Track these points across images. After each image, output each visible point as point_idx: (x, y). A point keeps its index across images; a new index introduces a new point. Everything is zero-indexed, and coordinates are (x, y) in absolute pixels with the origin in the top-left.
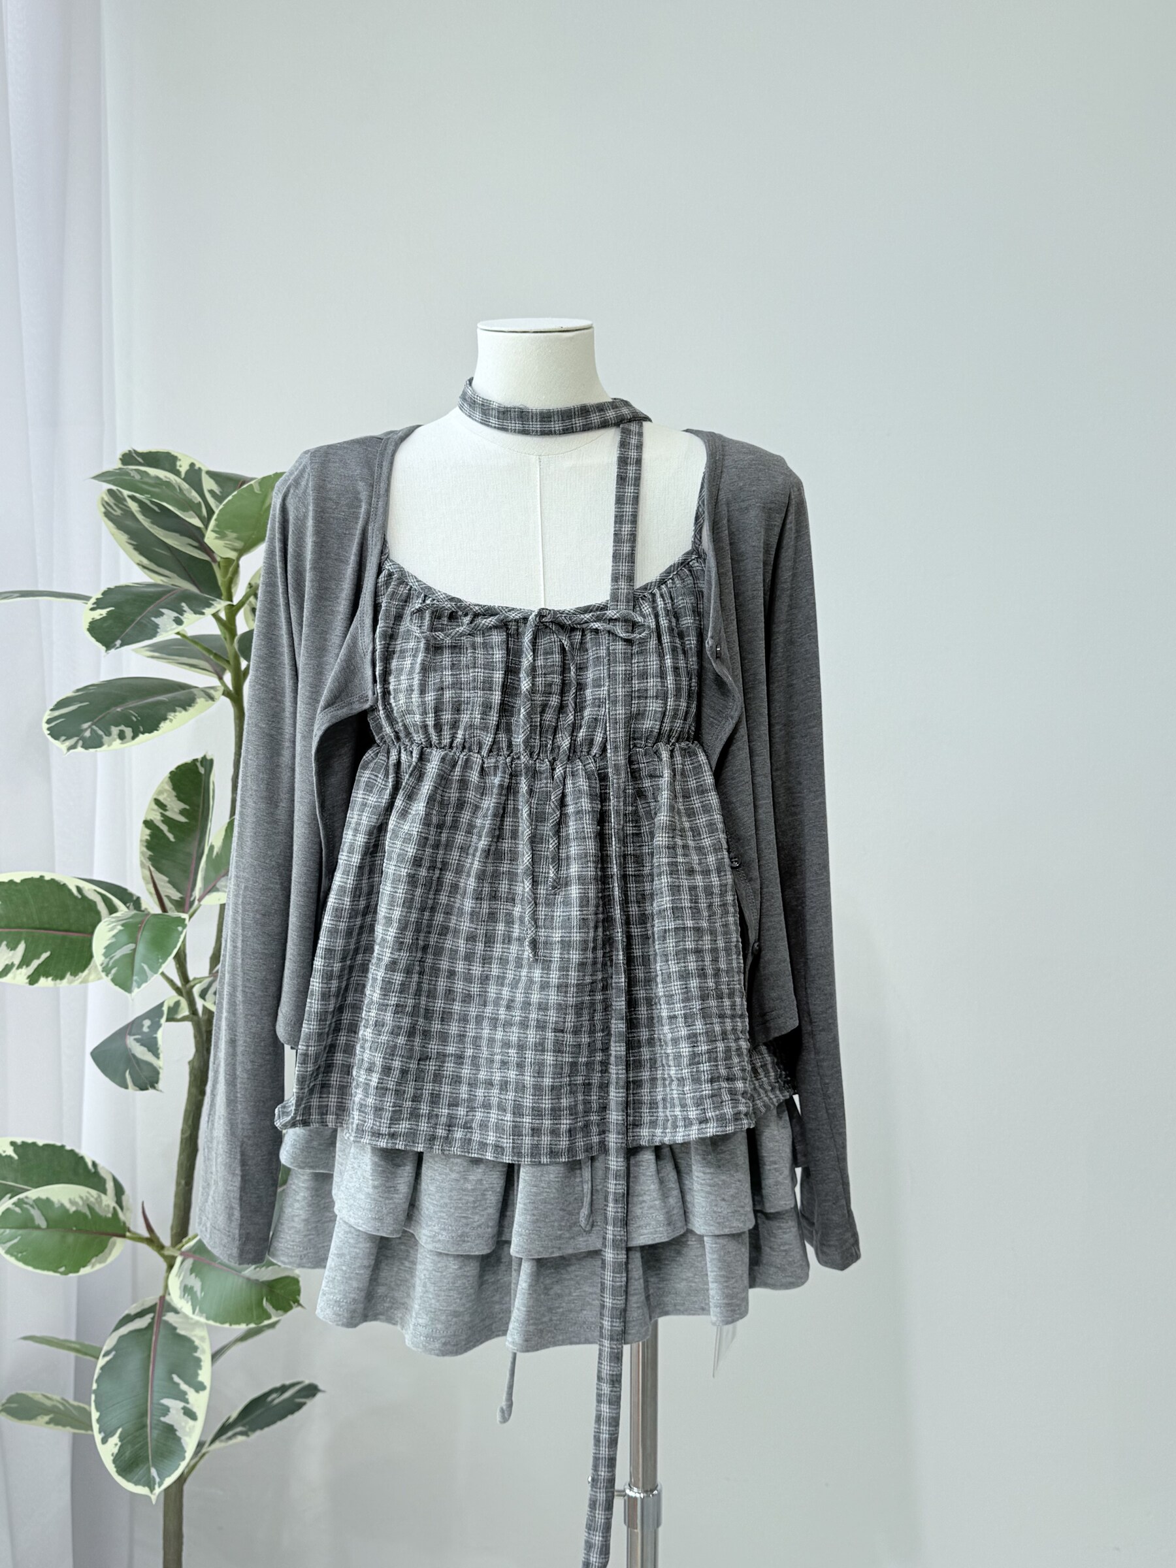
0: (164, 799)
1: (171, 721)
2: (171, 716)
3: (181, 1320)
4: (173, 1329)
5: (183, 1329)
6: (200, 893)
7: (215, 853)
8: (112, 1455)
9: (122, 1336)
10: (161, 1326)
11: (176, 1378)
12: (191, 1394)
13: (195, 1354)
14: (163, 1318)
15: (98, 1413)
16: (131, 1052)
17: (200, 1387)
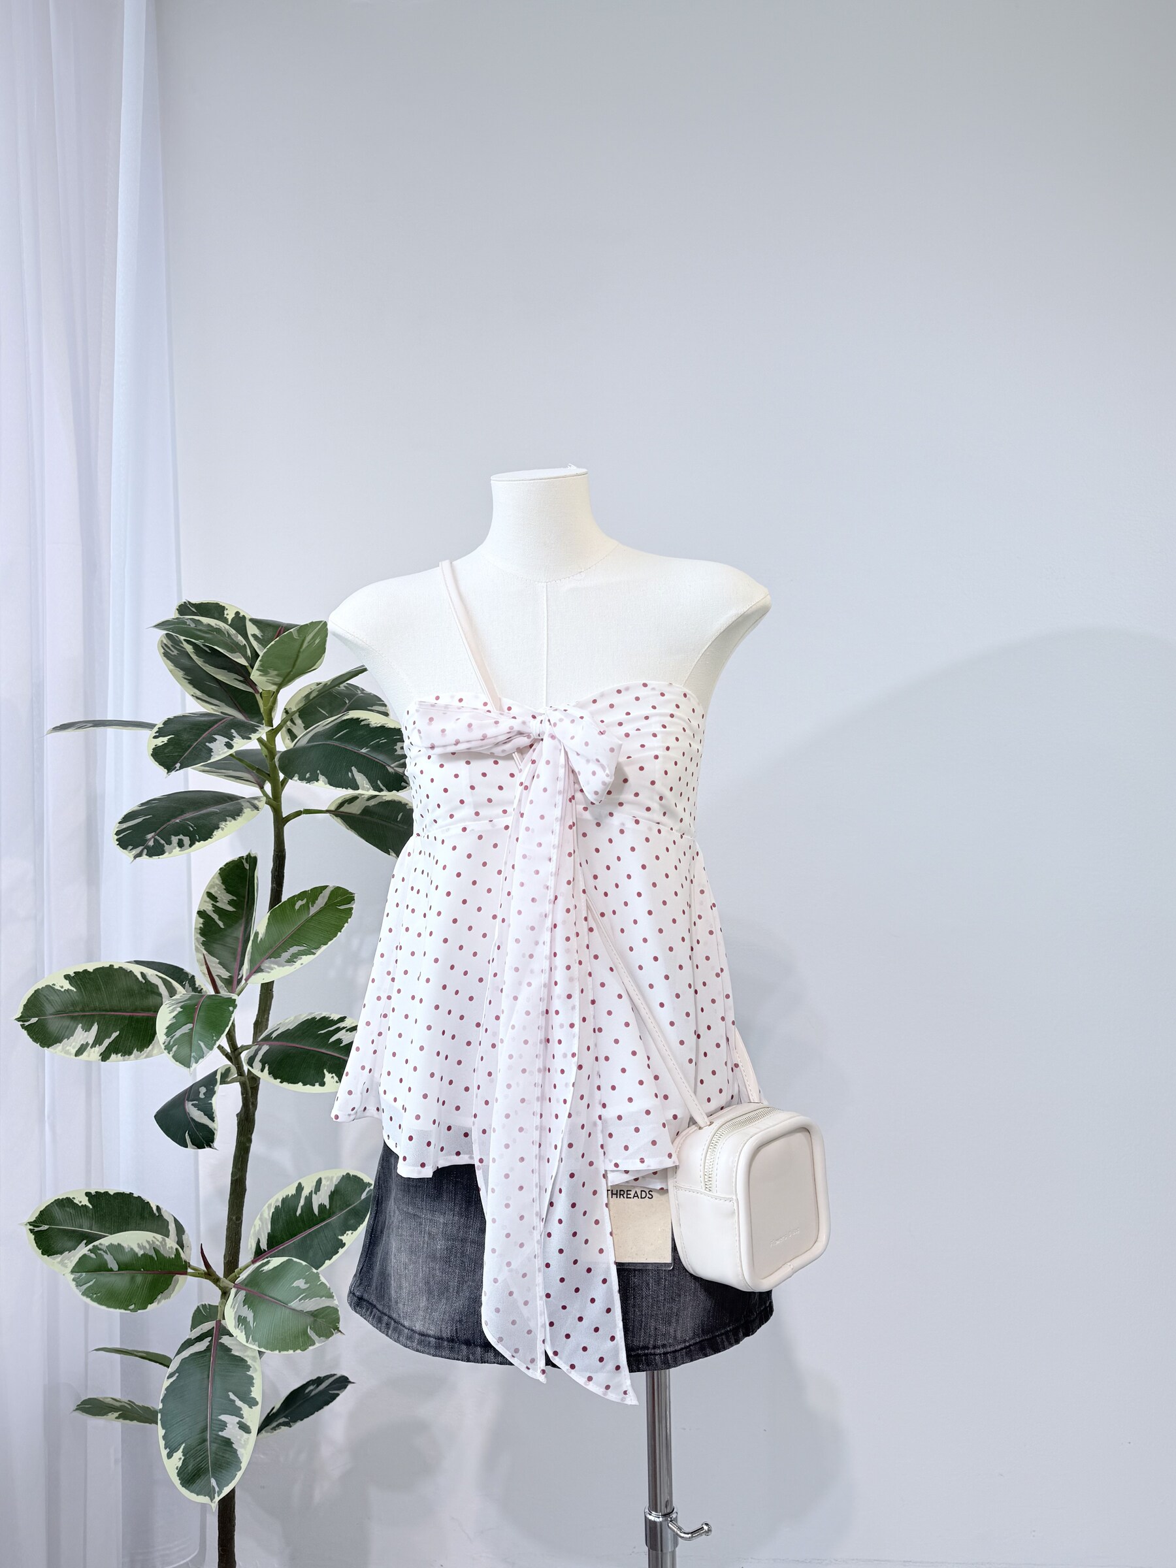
0: (216, 892)
1: (223, 829)
2: (222, 825)
3: (234, 1342)
4: (228, 1350)
5: (236, 1350)
6: (246, 973)
7: (259, 938)
8: (177, 1468)
9: (184, 1359)
10: (218, 1349)
11: (232, 1395)
12: (245, 1409)
13: (248, 1374)
14: (219, 1341)
15: (164, 1431)
16: (189, 1116)
17: (252, 1403)
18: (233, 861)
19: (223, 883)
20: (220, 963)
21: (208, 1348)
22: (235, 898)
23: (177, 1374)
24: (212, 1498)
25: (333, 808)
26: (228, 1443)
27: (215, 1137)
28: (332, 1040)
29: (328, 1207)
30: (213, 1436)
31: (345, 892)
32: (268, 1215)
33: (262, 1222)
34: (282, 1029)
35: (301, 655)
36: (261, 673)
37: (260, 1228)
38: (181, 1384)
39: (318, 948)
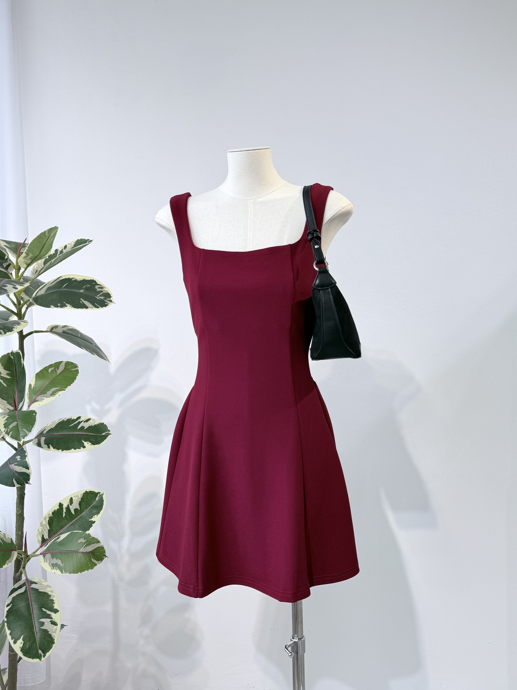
3: (39, 586)
4: (37, 590)
5: (41, 589)
6: (28, 404)
7: (32, 387)
8: (20, 648)
9: (14, 597)
10: (31, 590)
11: (44, 610)
12: (53, 615)
13: (50, 598)
14: (31, 587)
15: (10, 631)
16: (14, 470)
17: (56, 611)
18: (5, 355)
19: (2, 365)
20: (7, 403)
21: (26, 591)
22: (10, 372)
23: (11, 604)
24: (40, 659)
25: (49, 330)
26: (46, 631)
27: (30, 477)
28: (79, 427)
29: (79, 509)
30: (37, 630)
31: (72, 363)
32: (45, 523)
33: (43, 527)
34: (48, 429)
35: (45, 245)
36: (26, 255)
37: (42, 530)
38: (15, 609)
39: (67, 387)
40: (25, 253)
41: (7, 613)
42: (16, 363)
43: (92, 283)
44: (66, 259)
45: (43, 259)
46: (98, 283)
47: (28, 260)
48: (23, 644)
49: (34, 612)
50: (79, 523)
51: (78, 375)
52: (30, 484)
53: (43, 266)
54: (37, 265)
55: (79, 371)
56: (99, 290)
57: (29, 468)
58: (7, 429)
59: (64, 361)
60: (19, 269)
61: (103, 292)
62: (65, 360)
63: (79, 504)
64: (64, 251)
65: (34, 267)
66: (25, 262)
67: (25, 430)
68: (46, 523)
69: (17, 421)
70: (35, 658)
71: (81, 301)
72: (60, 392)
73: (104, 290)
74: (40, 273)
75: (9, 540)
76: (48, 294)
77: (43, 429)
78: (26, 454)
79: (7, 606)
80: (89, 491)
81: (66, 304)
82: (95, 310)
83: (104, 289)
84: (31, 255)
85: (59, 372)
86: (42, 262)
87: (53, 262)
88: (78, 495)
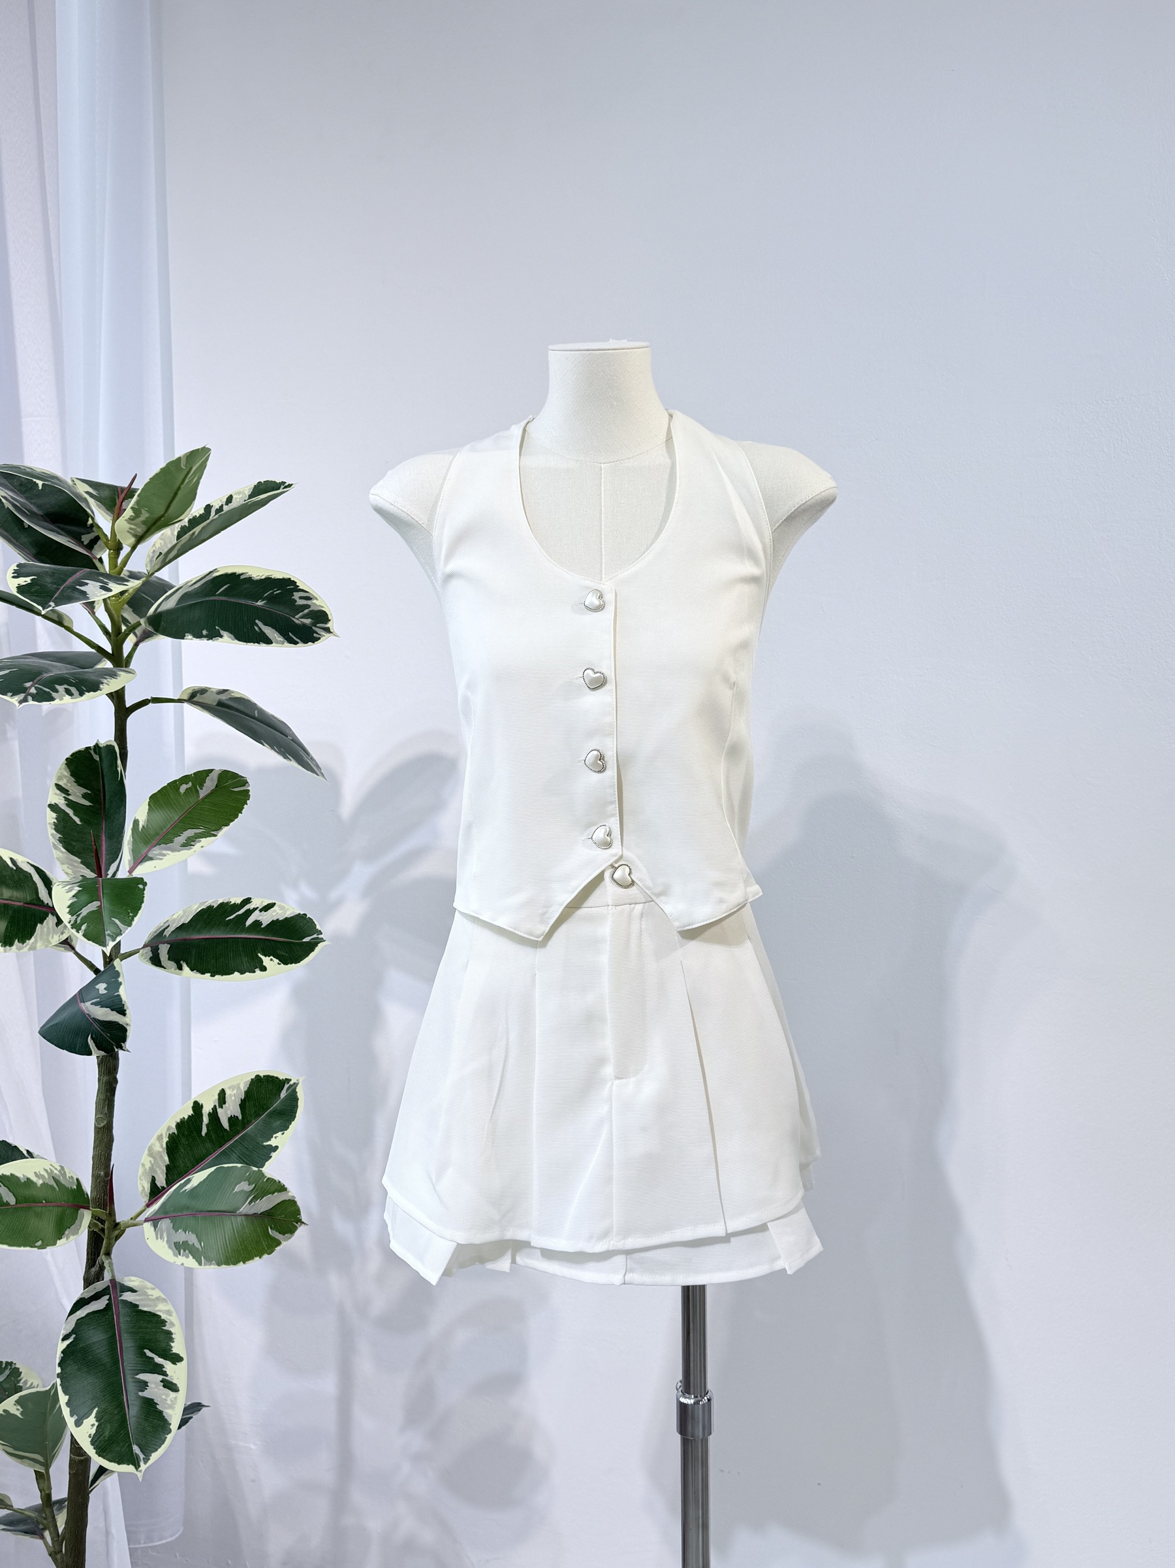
0: (65, 784)
2: (105, 681)
3: (141, 1298)
4: (134, 1306)
5: (145, 1306)
6: (129, 864)
7: (141, 826)
8: (90, 1436)
9: (80, 1319)
10: (120, 1307)
11: (149, 1353)
12: (168, 1366)
13: (164, 1328)
14: (120, 1298)
15: (67, 1397)
16: (90, 1016)
17: (176, 1359)
18: (80, 751)
19: (71, 775)
20: (82, 863)
21: (109, 1306)
22: (89, 792)
23: (74, 1336)
24: (137, 1466)
25: (186, 697)
26: (151, 1403)
27: (128, 1034)
28: (248, 922)
29: (240, 1118)
30: (131, 1397)
31: (235, 775)
32: (160, 1147)
33: (154, 1158)
34: (174, 925)
35: (179, 492)
36: (133, 514)
37: (152, 1165)
38: (81, 1346)
39: (219, 829)
40: (132, 508)
41: (62, 1355)
42: (105, 771)
43: (287, 586)
44: (228, 528)
45: (177, 525)
46: (300, 588)
47: (139, 528)
48: (97, 1427)
49: (125, 1358)
50: (240, 1150)
51: (248, 801)
52: (128, 1051)
53: (176, 542)
54: (162, 542)
55: (250, 793)
56: (301, 603)
57: (127, 1012)
58: (75, 917)
59: (217, 769)
60: (118, 548)
61: (310, 609)
62: (219, 767)
63: (240, 1105)
64: (226, 508)
65: (154, 545)
66: (132, 532)
67: (117, 921)
68: (161, 1150)
69: (100, 901)
70: (124, 1464)
71: (257, 625)
72: (204, 839)
73: (315, 603)
74: (167, 560)
75: (73, 1182)
76: (183, 608)
77: (161, 927)
78: (120, 979)
79: (63, 1340)
80: (265, 1074)
81: (222, 632)
82: (289, 648)
83: (315, 601)
84: (145, 515)
85: (203, 793)
86: (173, 534)
87: (196, 533)
88: (238, 1085)
